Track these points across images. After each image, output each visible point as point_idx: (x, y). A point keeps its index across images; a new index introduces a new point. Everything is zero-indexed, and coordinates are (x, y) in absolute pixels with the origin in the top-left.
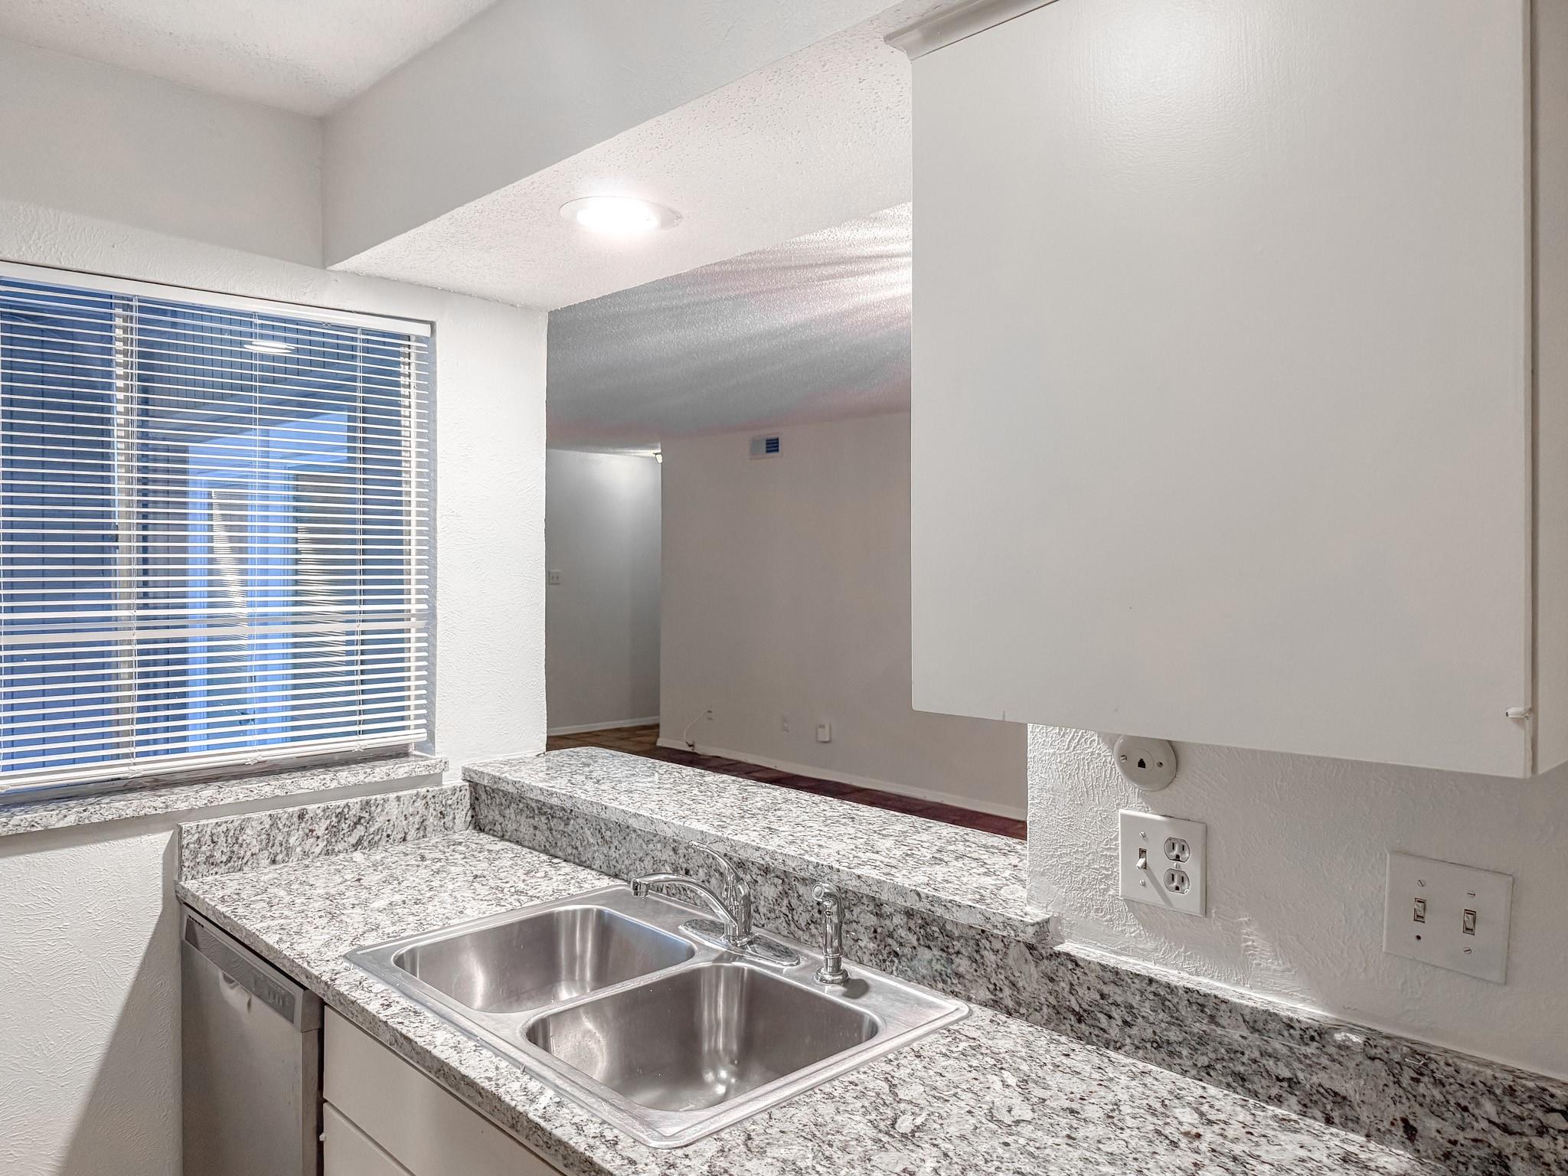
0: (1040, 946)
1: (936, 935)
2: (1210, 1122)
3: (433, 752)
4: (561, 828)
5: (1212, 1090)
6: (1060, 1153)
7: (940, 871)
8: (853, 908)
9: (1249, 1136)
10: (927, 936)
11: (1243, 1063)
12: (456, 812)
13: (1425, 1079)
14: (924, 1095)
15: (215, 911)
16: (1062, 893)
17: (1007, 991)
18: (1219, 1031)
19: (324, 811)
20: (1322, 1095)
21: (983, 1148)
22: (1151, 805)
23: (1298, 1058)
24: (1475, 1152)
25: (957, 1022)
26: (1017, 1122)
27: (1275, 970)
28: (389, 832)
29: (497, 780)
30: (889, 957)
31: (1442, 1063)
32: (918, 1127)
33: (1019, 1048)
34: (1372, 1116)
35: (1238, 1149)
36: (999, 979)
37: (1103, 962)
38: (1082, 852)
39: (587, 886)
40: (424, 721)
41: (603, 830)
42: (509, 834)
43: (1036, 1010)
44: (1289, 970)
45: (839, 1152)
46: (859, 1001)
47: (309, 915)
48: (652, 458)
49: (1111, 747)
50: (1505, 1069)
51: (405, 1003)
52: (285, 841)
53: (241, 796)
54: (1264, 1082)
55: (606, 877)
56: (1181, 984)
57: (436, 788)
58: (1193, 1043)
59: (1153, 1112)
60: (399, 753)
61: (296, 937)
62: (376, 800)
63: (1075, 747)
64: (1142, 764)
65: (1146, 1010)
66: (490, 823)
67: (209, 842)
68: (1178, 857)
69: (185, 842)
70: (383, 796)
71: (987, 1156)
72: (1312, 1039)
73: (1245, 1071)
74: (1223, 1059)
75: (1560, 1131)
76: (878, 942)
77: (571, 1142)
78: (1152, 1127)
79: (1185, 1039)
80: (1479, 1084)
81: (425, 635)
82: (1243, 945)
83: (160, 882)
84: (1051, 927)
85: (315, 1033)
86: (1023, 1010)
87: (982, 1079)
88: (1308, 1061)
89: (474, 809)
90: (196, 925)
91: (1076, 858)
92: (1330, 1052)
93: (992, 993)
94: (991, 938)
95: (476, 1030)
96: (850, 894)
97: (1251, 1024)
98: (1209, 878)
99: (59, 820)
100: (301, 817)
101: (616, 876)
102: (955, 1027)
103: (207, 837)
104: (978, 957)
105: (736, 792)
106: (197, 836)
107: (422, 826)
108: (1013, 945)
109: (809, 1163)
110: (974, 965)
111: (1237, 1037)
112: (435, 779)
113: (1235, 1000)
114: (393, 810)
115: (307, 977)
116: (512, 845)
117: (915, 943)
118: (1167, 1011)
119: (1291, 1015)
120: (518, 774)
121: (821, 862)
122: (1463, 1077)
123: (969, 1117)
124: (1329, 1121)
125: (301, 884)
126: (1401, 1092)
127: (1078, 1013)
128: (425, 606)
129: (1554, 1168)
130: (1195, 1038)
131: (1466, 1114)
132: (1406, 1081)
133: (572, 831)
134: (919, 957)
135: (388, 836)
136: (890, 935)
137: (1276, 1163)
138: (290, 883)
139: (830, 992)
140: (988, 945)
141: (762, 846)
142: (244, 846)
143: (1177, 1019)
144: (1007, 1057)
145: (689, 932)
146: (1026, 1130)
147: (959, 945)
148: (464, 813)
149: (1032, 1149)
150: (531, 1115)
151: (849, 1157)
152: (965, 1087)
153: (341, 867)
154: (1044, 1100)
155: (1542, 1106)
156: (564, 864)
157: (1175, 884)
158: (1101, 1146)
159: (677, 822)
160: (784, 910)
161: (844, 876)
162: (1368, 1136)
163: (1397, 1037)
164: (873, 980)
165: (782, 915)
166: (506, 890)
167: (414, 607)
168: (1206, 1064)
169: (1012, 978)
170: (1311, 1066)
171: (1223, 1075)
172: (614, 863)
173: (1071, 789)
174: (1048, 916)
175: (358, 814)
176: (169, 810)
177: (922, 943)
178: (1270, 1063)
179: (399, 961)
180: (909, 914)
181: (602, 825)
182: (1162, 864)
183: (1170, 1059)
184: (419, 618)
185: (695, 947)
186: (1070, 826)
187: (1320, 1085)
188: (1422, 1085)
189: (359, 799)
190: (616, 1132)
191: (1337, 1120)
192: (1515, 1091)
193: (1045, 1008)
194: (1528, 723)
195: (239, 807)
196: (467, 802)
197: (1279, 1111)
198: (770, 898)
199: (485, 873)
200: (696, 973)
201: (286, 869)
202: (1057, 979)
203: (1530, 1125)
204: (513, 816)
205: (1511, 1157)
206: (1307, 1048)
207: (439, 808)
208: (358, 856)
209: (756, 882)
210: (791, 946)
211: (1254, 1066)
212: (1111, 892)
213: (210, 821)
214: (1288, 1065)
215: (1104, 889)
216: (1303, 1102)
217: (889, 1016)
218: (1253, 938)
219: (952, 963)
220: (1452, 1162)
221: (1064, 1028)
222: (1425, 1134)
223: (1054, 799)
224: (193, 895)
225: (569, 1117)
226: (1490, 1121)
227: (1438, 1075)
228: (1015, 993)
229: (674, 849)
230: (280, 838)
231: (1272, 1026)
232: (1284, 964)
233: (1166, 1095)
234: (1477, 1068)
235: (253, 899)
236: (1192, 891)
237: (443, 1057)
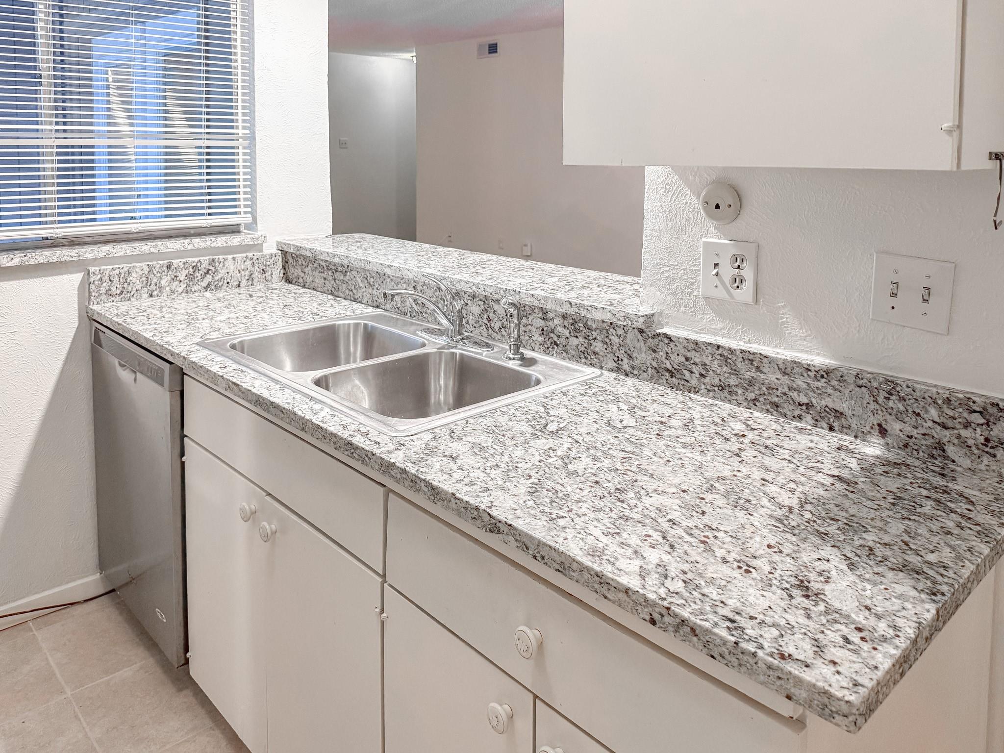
0: (647, 330)
1: (581, 329)
2: (753, 429)
3: (256, 230)
4: (342, 278)
5: (756, 414)
6: (651, 442)
7: (586, 292)
8: (529, 316)
9: (778, 436)
10: (575, 330)
11: (778, 396)
12: (273, 270)
13: (893, 397)
14: (567, 413)
15: (112, 321)
16: (662, 297)
17: (626, 360)
18: (762, 376)
19: (184, 264)
20: (828, 412)
21: (601, 439)
22: (723, 235)
23: (813, 390)
24: (924, 442)
25: (592, 379)
26: (625, 427)
27: (800, 336)
28: (229, 280)
29: (299, 248)
30: (551, 344)
31: (904, 386)
32: (561, 428)
33: (631, 392)
34: (859, 424)
35: (768, 443)
36: (621, 354)
37: (687, 338)
38: (677, 269)
39: (358, 312)
40: (249, 209)
41: (368, 278)
42: (308, 284)
43: (644, 371)
44: (809, 336)
45: (509, 440)
46: (531, 368)
47: (174, 323)
48: (409, 60)
49: (698, 197)
50: (945, 388)
51: (235, 366)
52: (158, 282)
53: (128, 252)
54: (791, 408)
55: (371, 308)
56: (739, 347)
57: (259, 254)
58: (745, 385)
59: (716, 424)
60: (234, 230)
61: (165, 334)
62: (219, 259)
63: (675, 200)
64: (717, 207)
65: (715, 366)
66: (296, 277)
67: (108, 281)
68: (739, 266)
69: (92, 280)
70: (223, 257)
71: (603, 443)
72: (822, 376)
73: (779, 400)
74: (764, 394)
75: (978, 425)
76: (545, 336)
77: (339, 434)
78: (714, 431)
79: (740, 383)
80: (928, 398)
81: (248, 151)
82: (780, 321)
83: (76, 306)
84: (655, 318)
85: (178, 393)
86: (636, 372)
87: (605, 406)
88: (819, 392)
89: (285, 269)
90: (100, 333)
91: (673, 273)
92: (833, 384)
93: (616, 362)
94: (616, 328)
95: (281, 379)
96: (527, 307)
97: (783, 370)
98: (759, 279)
99: (8, 262)
100: (169, 267)
101: (377, 307)
102: (591, 381)
103: (106, 277)
104: (607, 341)
105: (457, 256)
106: (99, 276)
107: (251, 278)
108: (630, 331)
109: (490, 444)
110: (605, 346)
111: (774, 379)
112: (258, 247)
113: (773, 355)
114: (231, 266)
115: (172, 355)
116: (310, 291)
117: (568, 335)
118: (729, 366)
119: (809, 362)
120: (313, 245)
121: (508, 288)
122: (917, 394)
123: (595, 424)
124: (831, 429)
125: (169, 307)
126: (877, 407)
127: (671, 371)
128: (247, 131)
129: (974, 448)
130: (747, 382)
131: (918, 418)
132: (881, 400)
133: (349, 280)
134: (570, 344)
135: (228, 283)
136: (552, 332)
137: (793, 450)
138: (162, 307)
139: (512, 364)
140: (614, 332)
141: (470, 281)
142: (131, 284)
143: (735, 371)
144: (623, 396)
145: (424, 335)
146: (631, 431)
147: (596, 334)
148: (278, 271)
149: (633, 440)
150: (314, 421)
151: (515, 442)
152: (593, 410)
153: (196, 299)
154: (645, 417)
155: (968, 409)
156: (344, 300)
157: (736, 284)
158: (678, 439)
159: (416, 269)
160: (485, 321)
161: (523, 296)
162: (856, 437)
163: (876, 373)
164: (540, 358)
165: (483, 324)
166: (305, 313)
167: (240, 131)
168: (754, 398)
169: (629, 352)
170: (821, 394)
171: (764, 404)
172: (376, 299)
173: (672, 228)
174: (653, 312)
175: (207, 267)
176: (81, 258)
177: (572, 334)
178: (794, 395)
179: (233, 347)
180: (564, 317)
181: (368, 275)
182: (728, 271)
183: (730, 396)
184: (245, 139)
185: (426, 342)
186: (670, 252)
187: (826, 406)
188: (891, 401)
189: (207, 258)
190: (368, 428)
191: (836, 428)
192: (951, 401)
193: (650, 369)
194: (956, 134)
195: (126, 258)
196: (280, 264)
197: (799, 425)
198: (476, 314)
199: (292, 304)
200: (426, 356)
201: (160, 300)
202: (658, 350)
203: (960, 422)
204: (310, 272)
205: (947, 444)
206: (819, 383)
207: (262, 267)
208: (208, 294)
209: (467, 304)
210: (490, 342)
211: (785, 397)
212: (695, 293)
213: (108, 267)
214: (806, 395)
215: (690, 292)
216: (815, 418)
217: (549, 376)
218: (788, 317)
219: (591, 346)
220: (909, 450)
221: (662, 381)
222: (892, 433)
223: (660, 235)
224: (98, 313)
225: (339, 421)
226: (934, 422)
227: (901, 394)
228: (631, 362)
229: (414, 287)
230: (155, 280)
231: (797, 370)
232: (806, 332)
233: (725, 415)
234: (927, 388)
235: (137, 315)
236: (748, 287)
237: (258, 393)
